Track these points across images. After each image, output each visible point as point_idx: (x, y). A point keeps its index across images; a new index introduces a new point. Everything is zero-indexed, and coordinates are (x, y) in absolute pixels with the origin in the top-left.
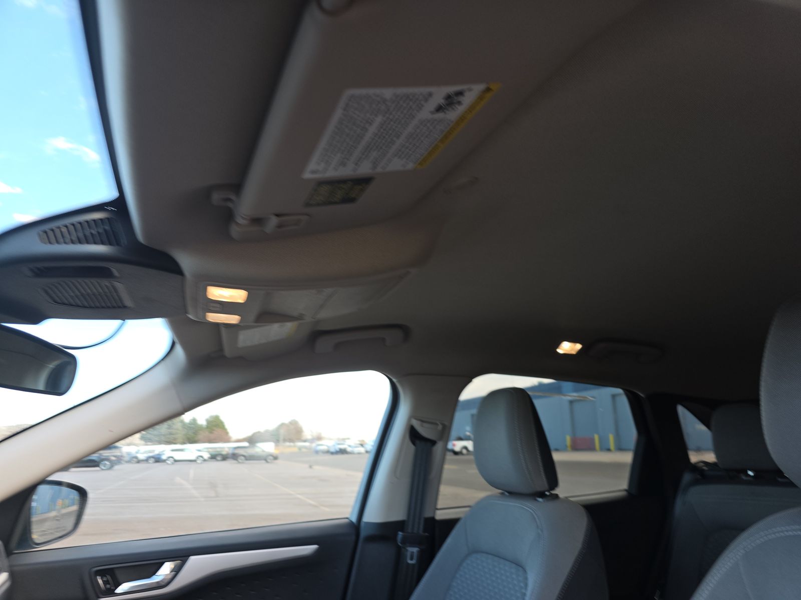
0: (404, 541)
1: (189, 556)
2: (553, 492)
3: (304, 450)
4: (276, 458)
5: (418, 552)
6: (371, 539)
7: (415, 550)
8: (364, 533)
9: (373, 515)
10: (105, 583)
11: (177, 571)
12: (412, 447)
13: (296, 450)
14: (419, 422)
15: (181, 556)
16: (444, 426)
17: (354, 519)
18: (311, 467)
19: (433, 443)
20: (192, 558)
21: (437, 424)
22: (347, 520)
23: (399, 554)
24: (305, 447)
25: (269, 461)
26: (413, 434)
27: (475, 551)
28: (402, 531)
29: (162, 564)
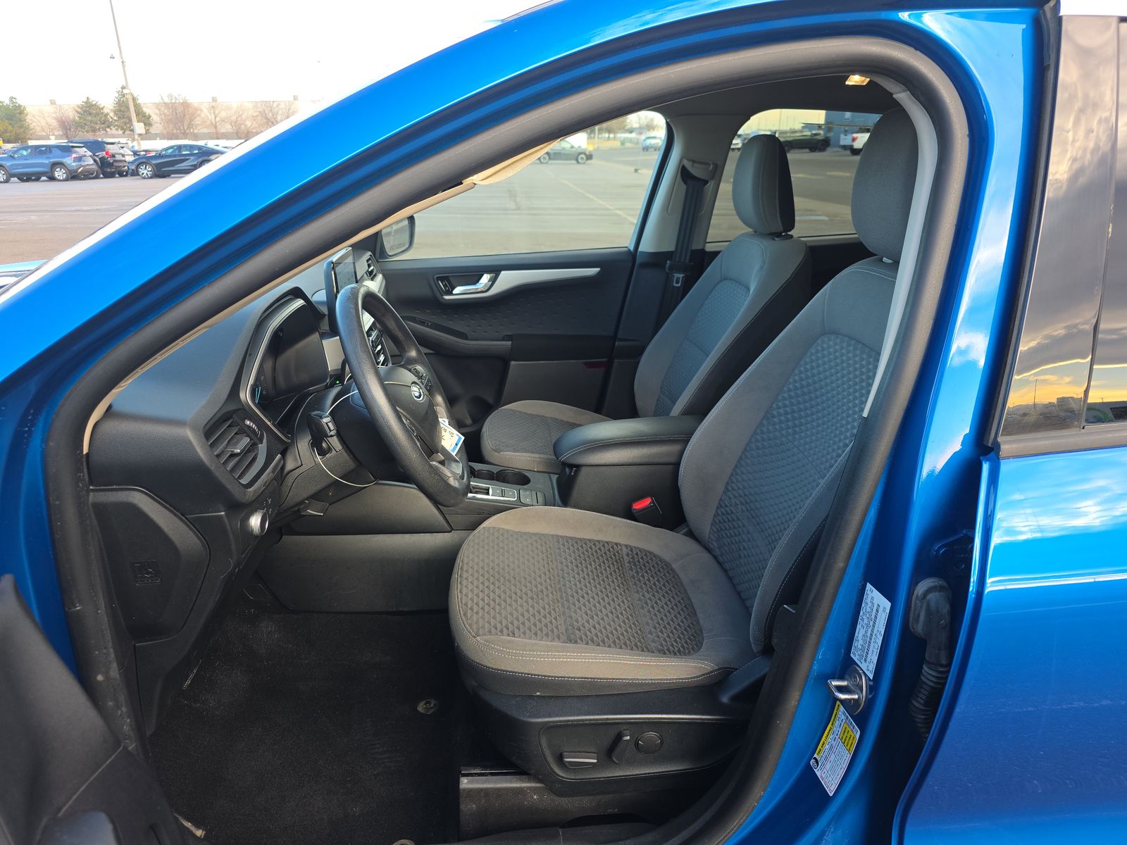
0: (671, 268)
1: (501, 271)
2: (789, 233)
3: (628, 145)
4: (589, 157)
5: (683, 277)
6: (644, 265)
7: (681, 276)
8: (638, 261)
9: (647, 246)
10: (445, 286)
11: (493, 281)
12: (684, 187)
13: (617, 144)
14: (691, 163)
15: (495, 270)
16: (716, 167)
17: (632, 248)
18: (636, 171)
19: (706, 182)
20: (503, 272)
21: (708, 164)
22: (626, 249)
23: (668, 279)
24: (631, 140)
25: (580, 161)
26: (684, 174)
27: (725, 279)
28: (671, 260)
29: (483, 275)
